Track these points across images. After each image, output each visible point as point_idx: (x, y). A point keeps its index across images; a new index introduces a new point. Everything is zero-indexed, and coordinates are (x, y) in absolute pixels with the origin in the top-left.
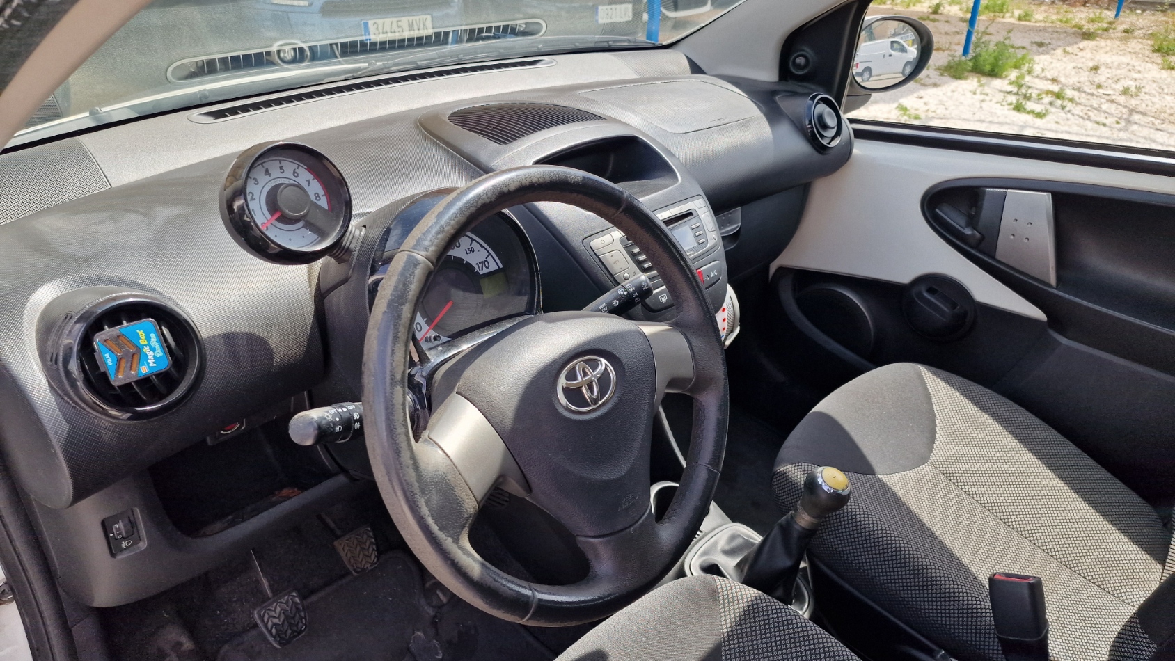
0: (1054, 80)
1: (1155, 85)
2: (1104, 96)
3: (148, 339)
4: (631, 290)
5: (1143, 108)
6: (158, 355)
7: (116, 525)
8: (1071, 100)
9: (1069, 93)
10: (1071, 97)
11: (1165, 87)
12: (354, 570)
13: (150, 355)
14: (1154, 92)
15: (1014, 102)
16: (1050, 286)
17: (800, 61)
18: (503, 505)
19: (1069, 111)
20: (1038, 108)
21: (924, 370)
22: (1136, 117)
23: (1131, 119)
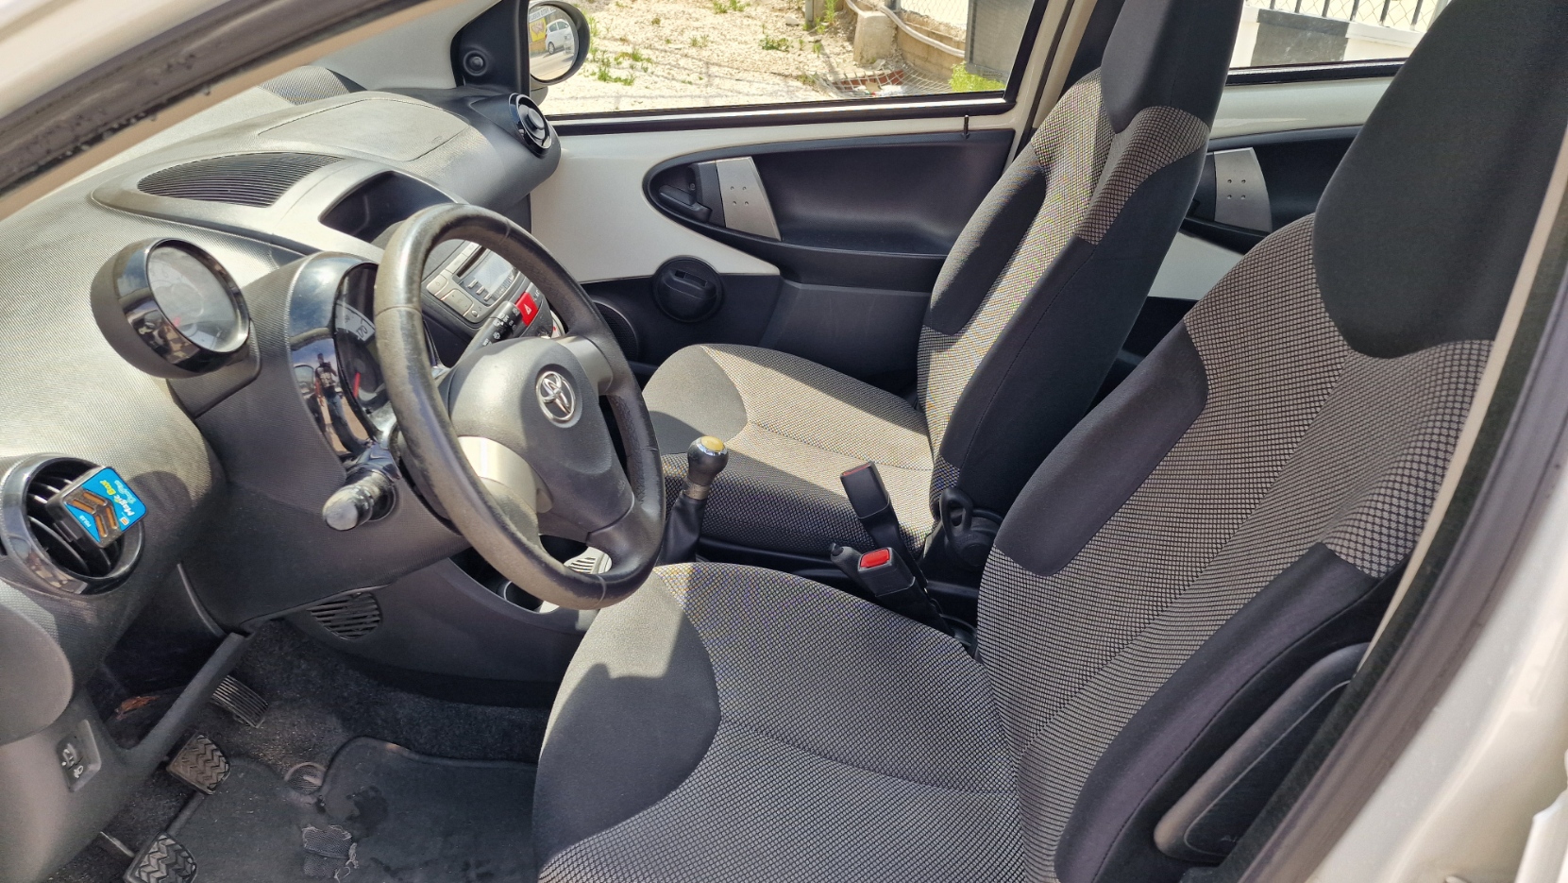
0: (623, 40)
1: (716, 32)
2: (676, 51)
3: (115, 487)
4: (506, 320)
5: (715, 59)
6: (132, 502)
7: (66, 751)
8: (649, 60)
9: (644, 53)
10: (647, 57)
11: (725, 33)
12: (209, 788)
13: (124, 503)
14: (718, 39)
15: (597, 70)
16: (776, 240)
17: (478, 61)
18: (372, 628)
19: (652, 73)
20: (624, 74)
21: (705, 348)
22: (714, 70)
23: (710, 72)
